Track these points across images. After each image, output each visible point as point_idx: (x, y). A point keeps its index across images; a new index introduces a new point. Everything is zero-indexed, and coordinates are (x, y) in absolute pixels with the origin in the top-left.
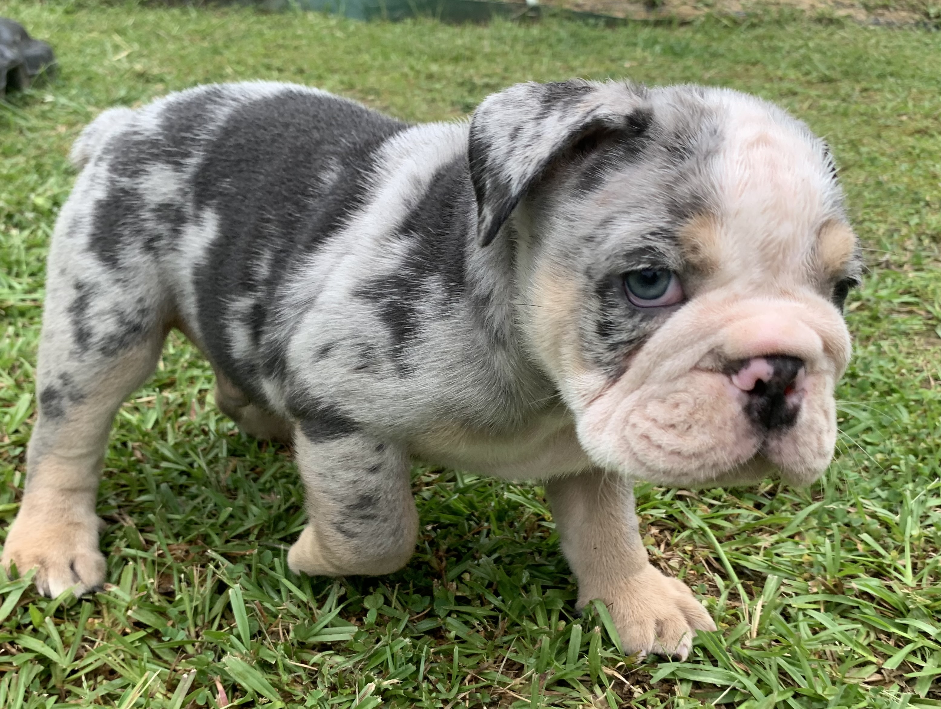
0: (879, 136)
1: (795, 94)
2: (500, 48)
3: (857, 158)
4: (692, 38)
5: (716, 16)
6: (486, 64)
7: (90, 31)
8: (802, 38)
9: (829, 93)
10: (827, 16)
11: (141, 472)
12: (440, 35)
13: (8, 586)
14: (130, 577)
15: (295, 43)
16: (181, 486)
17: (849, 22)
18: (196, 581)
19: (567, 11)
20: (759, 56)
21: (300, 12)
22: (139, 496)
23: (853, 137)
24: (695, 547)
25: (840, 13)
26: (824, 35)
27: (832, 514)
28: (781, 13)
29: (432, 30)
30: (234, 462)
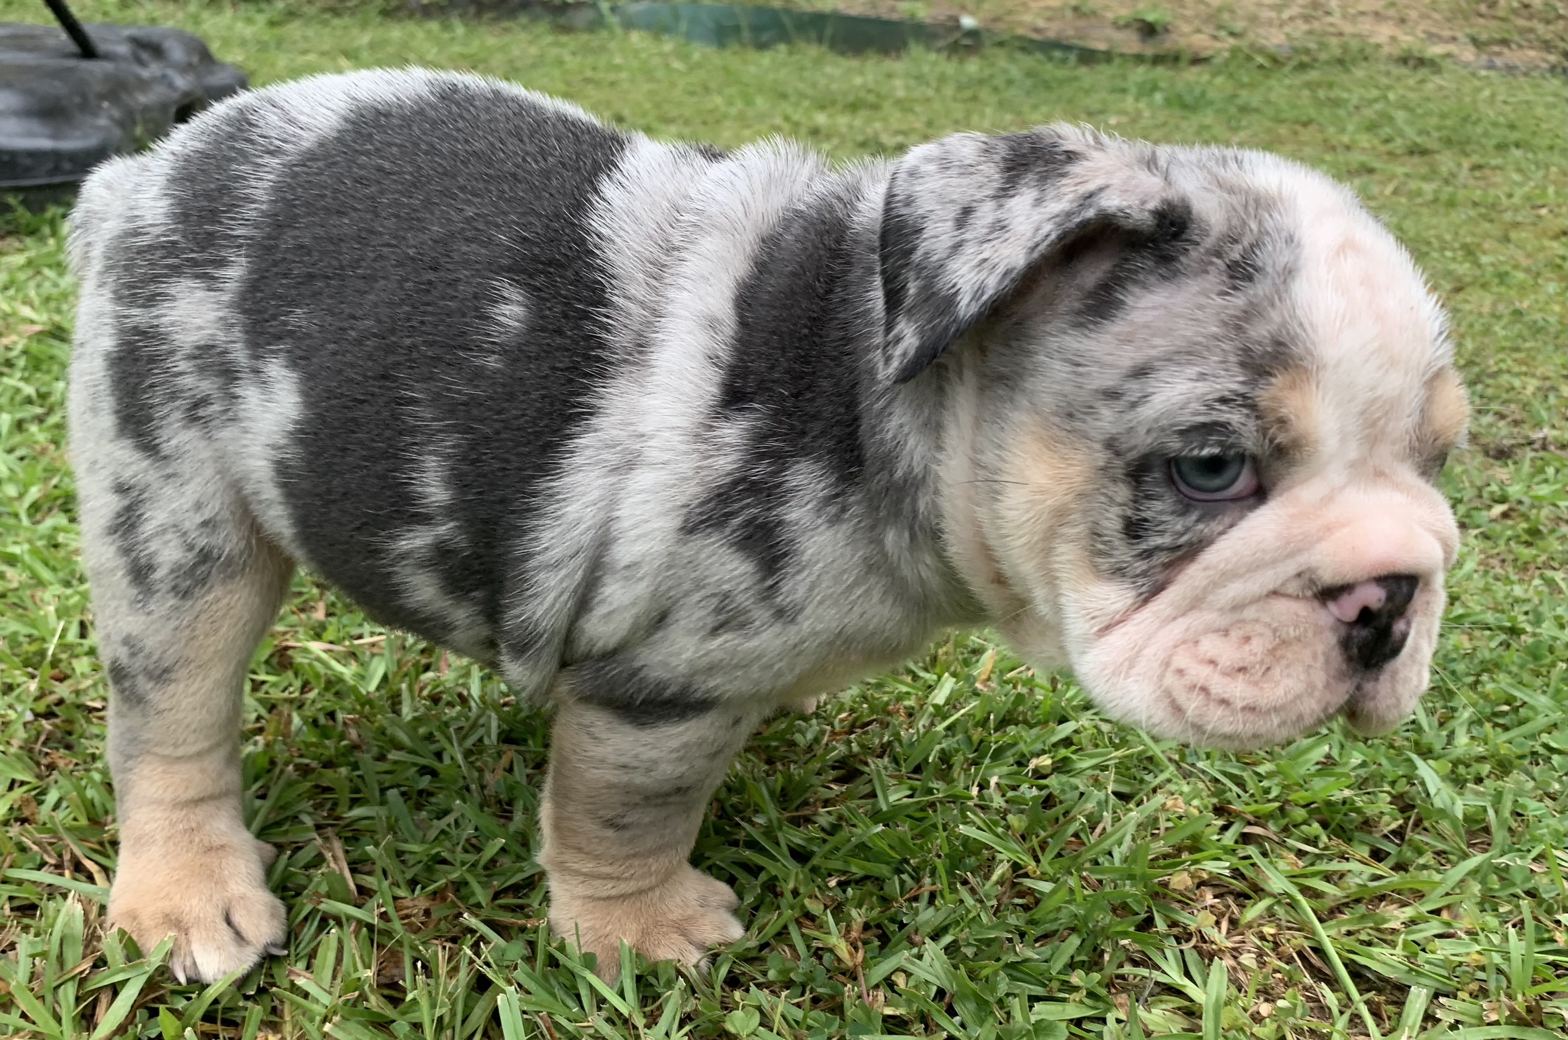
0: (1507, 239)
1: (1371, 171)
2: (920, 92)
3: (1478, 272)
4: (1209, 83)
5: (1247, 51)
6: (898, 114)
7: (305, 52)
8: (1377, 87)
9: (1424, 170)
10: (1417, 54)
11: (355, 766)
12: (829, 69)
13: (123, 970)
14: (331, 956)
15: (612, 77)
16: (421, 792)
17: (1448, 64)
18: (443, 969)
19: (1020, 38)
20: (1312, 112)
21: (619, 31)
22: (351, 808)
23: (1468, 240)
24: (1279, 927)
25: (1436, 50)
26: (1411, 82)
27: (1503, 873)
28: (1345, 48)
29: (818, 62)
30: (510, 753)
